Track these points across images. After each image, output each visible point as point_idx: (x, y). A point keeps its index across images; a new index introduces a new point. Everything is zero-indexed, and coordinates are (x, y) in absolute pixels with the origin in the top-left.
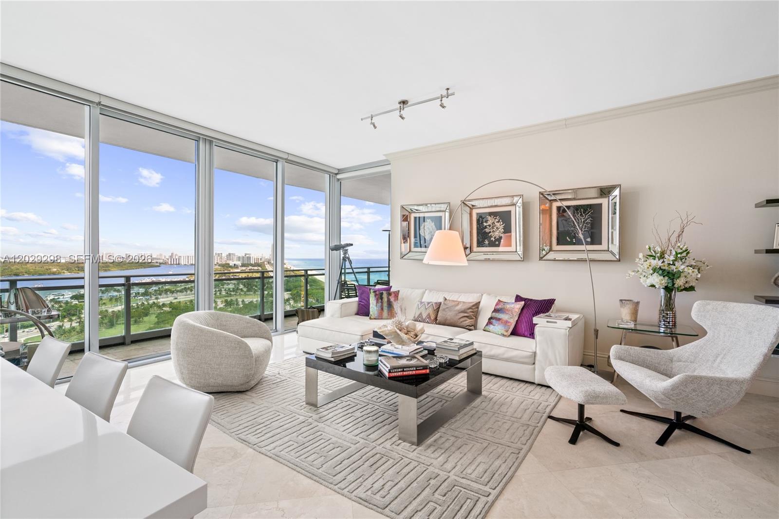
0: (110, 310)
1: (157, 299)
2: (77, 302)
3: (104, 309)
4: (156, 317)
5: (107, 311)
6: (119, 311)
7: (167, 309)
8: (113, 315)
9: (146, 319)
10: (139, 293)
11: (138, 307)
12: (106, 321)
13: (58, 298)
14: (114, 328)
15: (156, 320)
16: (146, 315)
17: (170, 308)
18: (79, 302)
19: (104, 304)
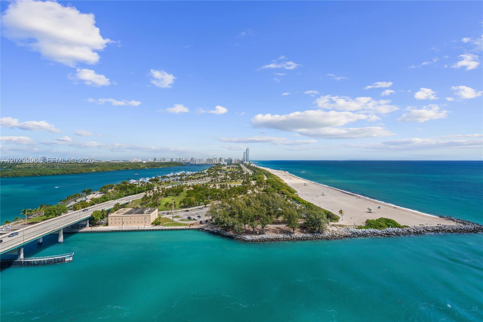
0: (166, 188)
1: (186, 182)
2: (151, 183)
3: (163, 187)
4: (187, 193)
5: (164, 188)
6: (170, 188)
7: (191, 188)
8: (167, 191)
9: (182, 193)
10: (178, 179)
11: (178, 187)
12: (164, 193)
13: (144, 181)
14: (168, 197)
15: (186, 194)
16: (182, 191)
17: (193, 188)
18: (152, 183)
19: (163, 184)
